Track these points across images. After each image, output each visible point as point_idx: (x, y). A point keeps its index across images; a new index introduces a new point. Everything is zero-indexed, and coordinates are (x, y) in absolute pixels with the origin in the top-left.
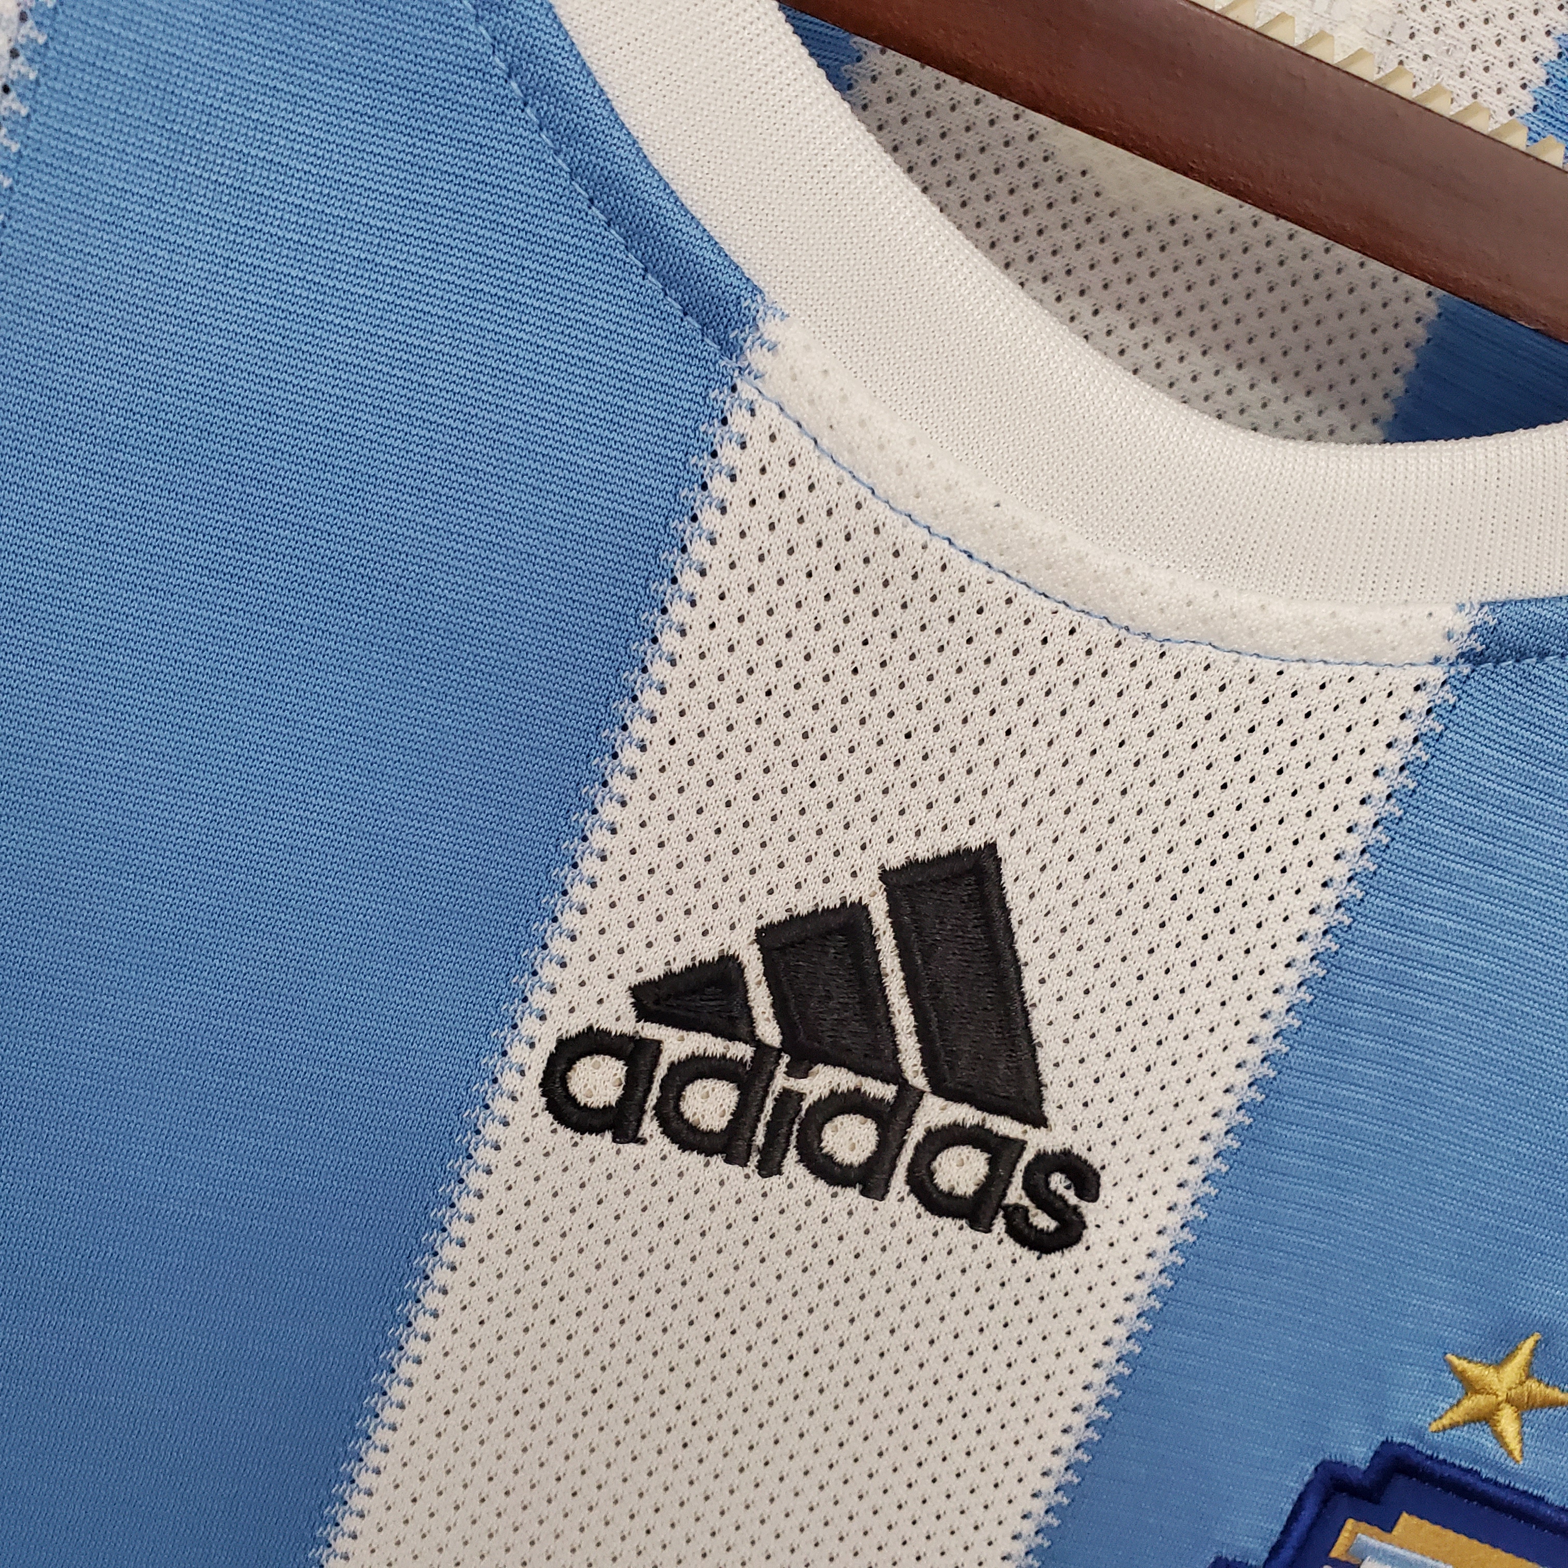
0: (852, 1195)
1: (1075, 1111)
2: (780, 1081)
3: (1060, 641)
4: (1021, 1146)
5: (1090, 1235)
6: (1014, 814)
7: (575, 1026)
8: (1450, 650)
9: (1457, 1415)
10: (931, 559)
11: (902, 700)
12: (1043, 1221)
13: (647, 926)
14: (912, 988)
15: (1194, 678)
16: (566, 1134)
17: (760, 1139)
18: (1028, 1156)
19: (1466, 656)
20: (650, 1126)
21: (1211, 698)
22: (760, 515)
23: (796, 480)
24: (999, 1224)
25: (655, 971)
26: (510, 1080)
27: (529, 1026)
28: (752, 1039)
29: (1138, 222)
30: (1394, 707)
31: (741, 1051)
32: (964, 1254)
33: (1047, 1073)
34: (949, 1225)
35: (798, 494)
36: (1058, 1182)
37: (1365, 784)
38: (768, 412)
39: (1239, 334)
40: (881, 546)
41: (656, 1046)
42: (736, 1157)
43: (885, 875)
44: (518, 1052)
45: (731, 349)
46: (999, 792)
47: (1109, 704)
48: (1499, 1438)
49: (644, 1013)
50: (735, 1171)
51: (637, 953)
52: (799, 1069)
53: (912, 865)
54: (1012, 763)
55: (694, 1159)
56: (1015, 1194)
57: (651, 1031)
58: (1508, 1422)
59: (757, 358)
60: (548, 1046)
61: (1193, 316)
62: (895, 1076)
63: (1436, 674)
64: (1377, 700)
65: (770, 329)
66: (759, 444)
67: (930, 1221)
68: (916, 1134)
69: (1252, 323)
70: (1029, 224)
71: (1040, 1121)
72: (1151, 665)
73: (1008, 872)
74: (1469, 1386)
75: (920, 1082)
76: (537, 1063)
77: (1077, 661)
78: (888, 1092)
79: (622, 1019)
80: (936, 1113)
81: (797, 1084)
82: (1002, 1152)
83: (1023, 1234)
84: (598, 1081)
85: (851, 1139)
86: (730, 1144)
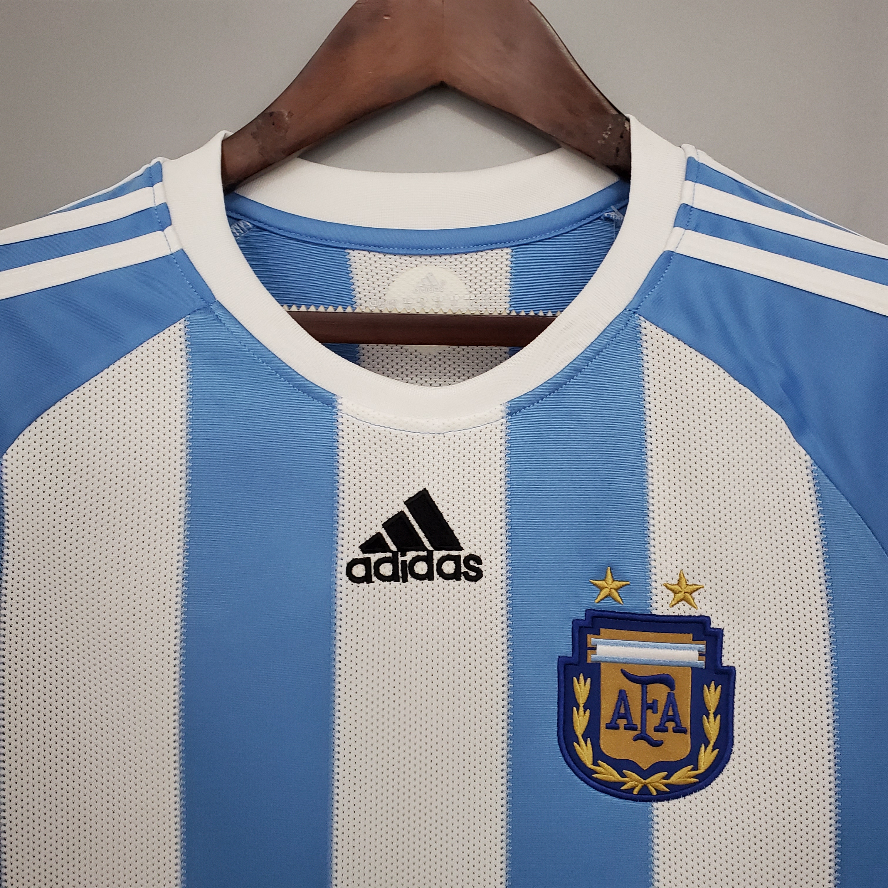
0: (426, 581)
1: (467, 543)
2: (400, 559)
3: (421, 440)
4: (459, 556)
5: (484, 573)
6: (427, 480)
7: (350, 559)
8: (504, 414)
9: (600, 597)
10: (387, 433)
11: (393, 463)
12: (473, 574)
13: (358, 532)
14: (421, 527)
15: (453, 439)
16: (355, 585)
17: (400, 574)
18: (462, 559)
19: (509, 414)
20: (374, 578)
21: (458, 442)
22: (351, 436)
23: (355, 427)
24: (463, 578)
25: (363, 542)
26: (339, 576)
27: (340, 562)
28: (390, 551)
29: (431, 356)
30: (498, 430)
31: (389, 554)
32: (457, 587)
33: (458, 537)
34: (451, 581)
35: (357, 429)
36: (472, 563)
37: (500, 448)
38: (345, 416)
39: (455, 371)
40: (376, 434)
41: (369, 559)
42: (397, 580)
43: (405, 503)
44: (339, 569)
45: (334, 407)
46: (422, 476)
47: (438, 450)
48: (614, 599)
49: (364, 552)
50: (397, 583)
51: (358, 538)
52: (403, 555)
53: (410, 499)
54: (422, 469)
55: (387, 583)
56: (463, 569)
57: (367, 555)
58: (615, 594)
59: (339, 407)
60: (345, 566)
61: (463, 371)
62: (424, 549)
63: (504, 420)
64: (494, 430)
65: (340, 401)
66: (346, 423)
67: (446, 582)
68: (435, 562)
69: (467, 368)
70: (408, 366)
71: (461, 549)
72: (443, 440)
73: (431, 494)
74: (601, 589)
75: (431, 548)
76: (344, 570)
77: (426, 443)
78: (425, 553)
79: (359, 555)
80: (437, 555)
81: (404, 558)
82: (456, 559)
83: (469, 578)
84: (359, 571)
85: (421, 568)
86: (394, 578)
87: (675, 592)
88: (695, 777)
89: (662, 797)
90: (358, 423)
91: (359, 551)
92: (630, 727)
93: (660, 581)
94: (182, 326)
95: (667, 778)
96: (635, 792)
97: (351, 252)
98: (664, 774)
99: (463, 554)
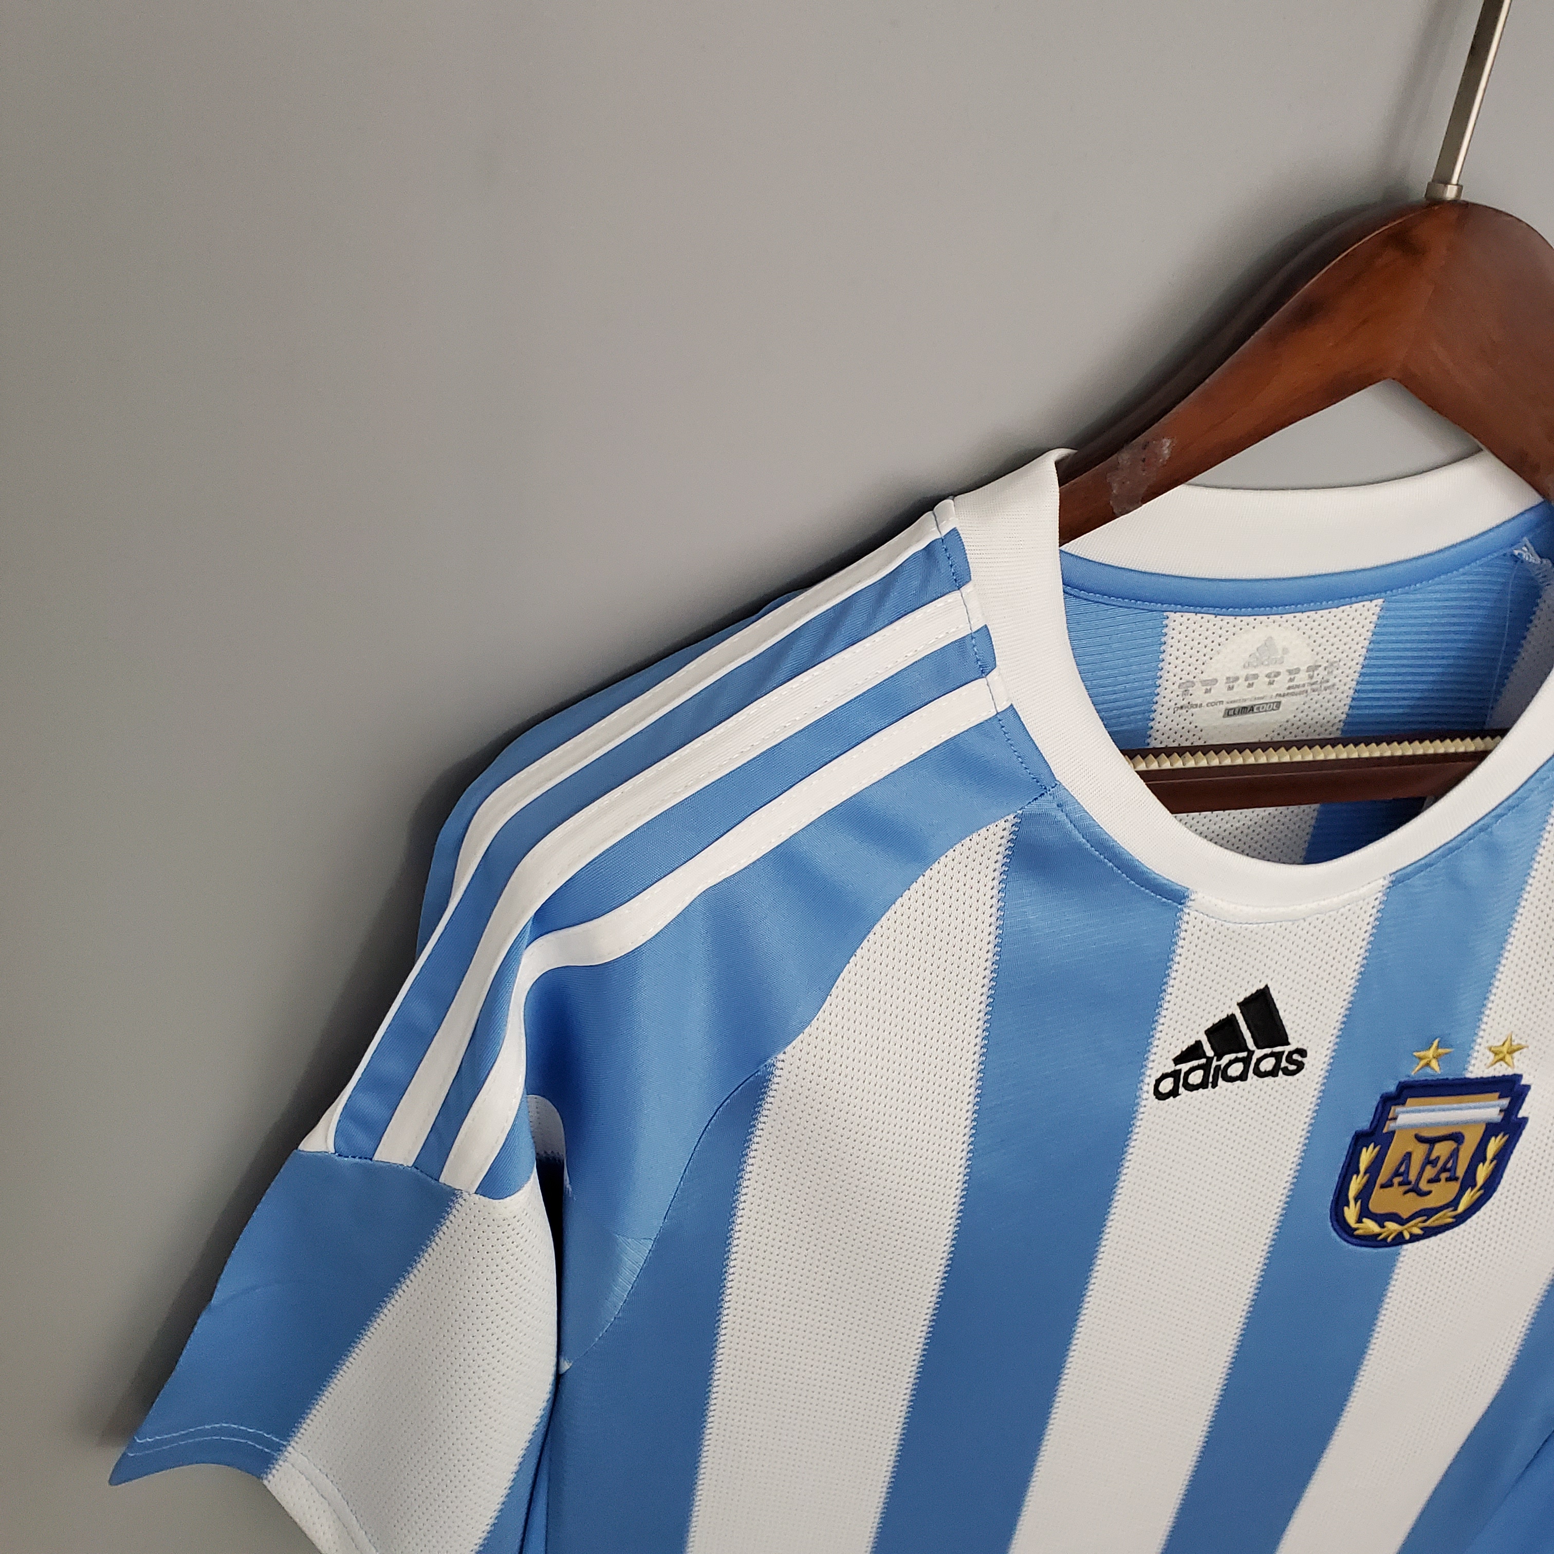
1: (1297, 1037)
2: (1215, 1064)
3: (1278, 930)
4: (1284, 1052)
5: (1306, 1065)
6: (1271, 976)
8: (1384, 888)
9: (1419, 1067)
10: (1242, 929)
12: (1292, 1067)
14: (1249, 1027)
16: (1160, 1102)
17: (1211, 1079)
19: (1388, 887)
20: (1181, 1090)
23: (1204, 925)
24: (1280, 1073)
25: (1179, 1052)
26: (1145, 1096)
27: (1148, 1080)
28: (1206, 1057)
31: (1203, 1061)
32: (1272, 1084)
33: (1288, 1031)
34: (1266, 1079)
35: (1205, 928)
36: (1295, 1056)
38: (1193, 913)
40: (1229, 932)
41: (1180, 1070)
42: (1205, 1087)
43: (1239, 1004)
44: (1145, 1088)
45: (1181, 903)
46: (1266, 972)
48: (1433, 1069)
49: (1176, 1064)
50: (1205, 1090)
51: (1173, 1050)
52: (1219, 1059)
53: (1246, 999)
55: (1194, 1092)
56: (1284, 1064)
57: (1178, 1067)
58: (1434, 1063)
59: (1189, 903)
60: (1153, 1083)
62: (1246, 1049)
63: (1380, 894)
64: (1365, 907)
65: (1192, 895)
66: (1192, 921)
67: (1261, 1080)
68: (1254, 1061)
71: (1288, 1044)
72: (1303, 925)
73: (1272, 990)
74: (1421, 1059)
75: (1253, 1047)
76: (1151, 1087)
77: (1283, 933)
78: (1244, 1054)
79: (1170, 1067)
80: (1259, 1053)
81: (1219, 1063)
82: (1278, 1056)
83: (1287, 1072)
84: (1167, 1086)
85: (1236, 1070)
86: (1203, 1085)
87: (1496, 1054)
88: (1454, 1217)
89: (1414, 1238)
90: (1207, 920)
91: (1172, 1064)
92: (1405, 1182)
93: (1485, 1044)
94: (1008, 825)
95: (1425, 1221)
96: (1389, 1239)
97: (1171, 615)
98: (1425, 1218)
99: (1287, 1049)
